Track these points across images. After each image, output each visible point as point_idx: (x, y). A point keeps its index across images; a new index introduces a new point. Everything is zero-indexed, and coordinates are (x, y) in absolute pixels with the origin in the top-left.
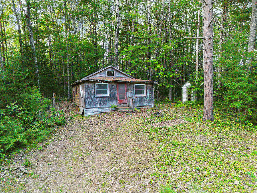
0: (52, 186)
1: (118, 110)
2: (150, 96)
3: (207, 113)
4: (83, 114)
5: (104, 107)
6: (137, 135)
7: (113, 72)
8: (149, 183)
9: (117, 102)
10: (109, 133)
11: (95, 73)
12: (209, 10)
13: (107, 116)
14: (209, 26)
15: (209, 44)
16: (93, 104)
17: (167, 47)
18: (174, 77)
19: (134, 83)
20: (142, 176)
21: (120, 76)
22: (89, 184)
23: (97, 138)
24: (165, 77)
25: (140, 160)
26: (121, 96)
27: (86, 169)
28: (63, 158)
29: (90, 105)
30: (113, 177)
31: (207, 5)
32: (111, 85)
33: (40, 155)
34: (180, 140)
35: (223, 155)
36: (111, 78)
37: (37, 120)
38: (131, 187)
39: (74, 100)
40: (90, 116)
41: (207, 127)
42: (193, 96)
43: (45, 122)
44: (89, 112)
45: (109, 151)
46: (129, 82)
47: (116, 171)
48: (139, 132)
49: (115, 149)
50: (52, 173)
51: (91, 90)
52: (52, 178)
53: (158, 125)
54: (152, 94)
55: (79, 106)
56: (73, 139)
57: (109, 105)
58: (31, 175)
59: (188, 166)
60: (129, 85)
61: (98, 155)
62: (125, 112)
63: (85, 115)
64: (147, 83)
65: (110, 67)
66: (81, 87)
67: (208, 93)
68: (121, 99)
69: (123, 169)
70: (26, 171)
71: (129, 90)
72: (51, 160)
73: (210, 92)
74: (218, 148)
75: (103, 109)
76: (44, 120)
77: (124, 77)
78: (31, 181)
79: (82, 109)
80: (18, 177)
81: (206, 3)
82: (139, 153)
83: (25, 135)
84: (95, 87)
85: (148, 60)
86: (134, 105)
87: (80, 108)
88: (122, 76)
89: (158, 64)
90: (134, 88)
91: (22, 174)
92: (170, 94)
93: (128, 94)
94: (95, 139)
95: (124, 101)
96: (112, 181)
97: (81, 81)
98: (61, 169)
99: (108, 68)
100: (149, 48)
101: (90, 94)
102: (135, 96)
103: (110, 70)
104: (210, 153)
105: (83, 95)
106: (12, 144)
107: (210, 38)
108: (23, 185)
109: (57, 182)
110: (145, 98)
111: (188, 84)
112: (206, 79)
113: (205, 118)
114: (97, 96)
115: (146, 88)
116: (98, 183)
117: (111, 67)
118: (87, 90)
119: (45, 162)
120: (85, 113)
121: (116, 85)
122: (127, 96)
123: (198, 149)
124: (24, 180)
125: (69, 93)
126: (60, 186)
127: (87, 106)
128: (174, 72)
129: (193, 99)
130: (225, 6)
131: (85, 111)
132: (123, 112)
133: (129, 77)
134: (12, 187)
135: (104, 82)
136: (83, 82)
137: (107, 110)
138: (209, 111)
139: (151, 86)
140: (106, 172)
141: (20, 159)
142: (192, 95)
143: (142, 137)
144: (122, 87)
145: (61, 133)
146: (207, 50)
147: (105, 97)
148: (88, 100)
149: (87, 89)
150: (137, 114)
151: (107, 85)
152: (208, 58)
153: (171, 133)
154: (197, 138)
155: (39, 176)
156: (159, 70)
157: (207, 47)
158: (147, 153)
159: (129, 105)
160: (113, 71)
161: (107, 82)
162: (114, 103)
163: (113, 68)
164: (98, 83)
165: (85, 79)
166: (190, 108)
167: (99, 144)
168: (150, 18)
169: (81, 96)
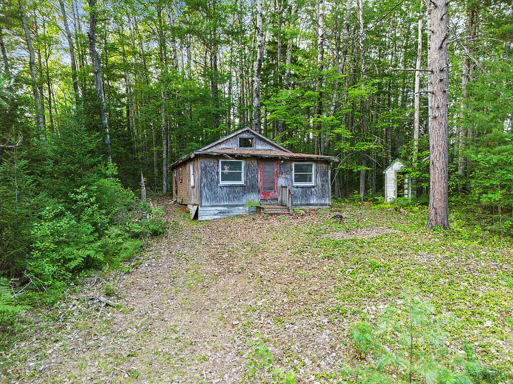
0: (157, 323)
1: (262, 211)
2: (323, 185)
3: (436, 213)
4: (196, 216)
5: (235, 204)
6: (301, 252)
7: (250, 141)
8: (328, 322)
9: (260, 197)
10: (249, 249)
11: (217, 142)
12: (440, 17)
13: (241, 221)
14: (441, 48)
15: (441, 80)
16: (216, 198)
17: (356, 92)
18: (369, 151)
19: (292, 159)
20: (315, 312)
21: (264, 148)
22: (222, 323)
23: (227, 256)
24: (352, 151)
25: (309, 289)
26: (267, 186)
27: (214, 301)
28: (171, 285)
29: (209, 200)
30: (263, 315)
31: (436, 7)
32: (248, 162)
33: (128, 279)
34: (382, 260)
35: (466, 284)
36: (247, 151)
37: (116, 224)
38: (296, 327)
39: (177, 194)
40: (208, 220)
41: (437, 240)
42: (408, 189)
43: (129, 227)
44: (208, 213)
45: (251, 275)
46: (282, 159)
47: (267, 306)
48: (305, 246)
49: (261, 272)
50: (155, 305)
51: (212, 173)
52: (157, 314)
53: (339, 236)
54: (328, 181)
55: (186, 205)
56: (183, 256)
57: (244, 201)
58: (118, 307)
59: (399, 298)
60: (282, 164)
61: (233, 281)
62: (275, 214)
63: (200, 219)
64: (316, 161)
65: (246, 130)
66: (191, 167)
67: (437, 175)
68: (268, 191)
69: (280, 302)
70: (109, 301)
71: (282, 173)
72: (149, 288)
73: (443, 172)
74: (457, 272)
75: (232, 209)
76: (127, 223)
77: (271, 150)
78: (120, 316)
79: (193, 210)
80: (98, 310)
81: (434, 4)
82: (307, 279)
83: (99, 247)
84: (218, 166)
85: (319, 117)
86: (292, 201)
87: (190, 207)
88: (269, 147)
89: (338, 126)
90: (292, 170)
91: (103, 305)
92: (362, 186)
93: (281, 182)
94: (224, 256)
95: (272, 194)
96: (260, 320)
97: (192, 156)
98: (169, 301)
99: (243, 132)
100: (321, 93)
101: (210, 180)
102: (294, 185)
103: (245, 136)
104: (441, 281)
105: (196, 181)
106: (80, 260)
107: (442, 71)
108: (108, 322)
109: (166, 319)
110: (313, 190)
111: (397, 165)
112: (433, 148)
113: (431, 224)
114: (222, 183)
115: (316, 170)
116: (237, 322)
117: (248, 131)
118: (204, 172)
119: (140, 289)
120: (199, 215)
121: (258, 164)
122: (279, 185)
123: (417, 274)
124: (109, 315)
125: (165, 183)
126: (172, 324)
127: (203, 202)
128: (370, 141)
129: (408, 195)
130: (473, 11)
131: (199, 212)
132: (271, 215)
133: (282, 150)
134: (90, 324)
135: (236, 158)
136: (197, 156)
137: (241, 210)
138: (439, 211)
139: (324, 166)
140: (250, 307)
141: (93, 286)
142: (406, 186)
143: (311, 254)
144: (270, 168)
145: (160, 247)
146: (437, 93)
147: (237, 186)
148: (206, 191)
149: (204, 169)
150: (297, 218)
151: (241, 163)
152: (438, 107)
153: (366, 250)
154: (416, 256)
155: (133, 309)
156: (339, 137)
157: (436, 88)
158: (322, 279)
159: (282, 201)
160: (252, 139)
161: (240, 157)
162: (254, 199)
163: (251, 132)
164: (225, 159)
165: (201, 151)
166: (402, 210)
167: (232, 265)
168: (322, 36)
169: (192, 184)
